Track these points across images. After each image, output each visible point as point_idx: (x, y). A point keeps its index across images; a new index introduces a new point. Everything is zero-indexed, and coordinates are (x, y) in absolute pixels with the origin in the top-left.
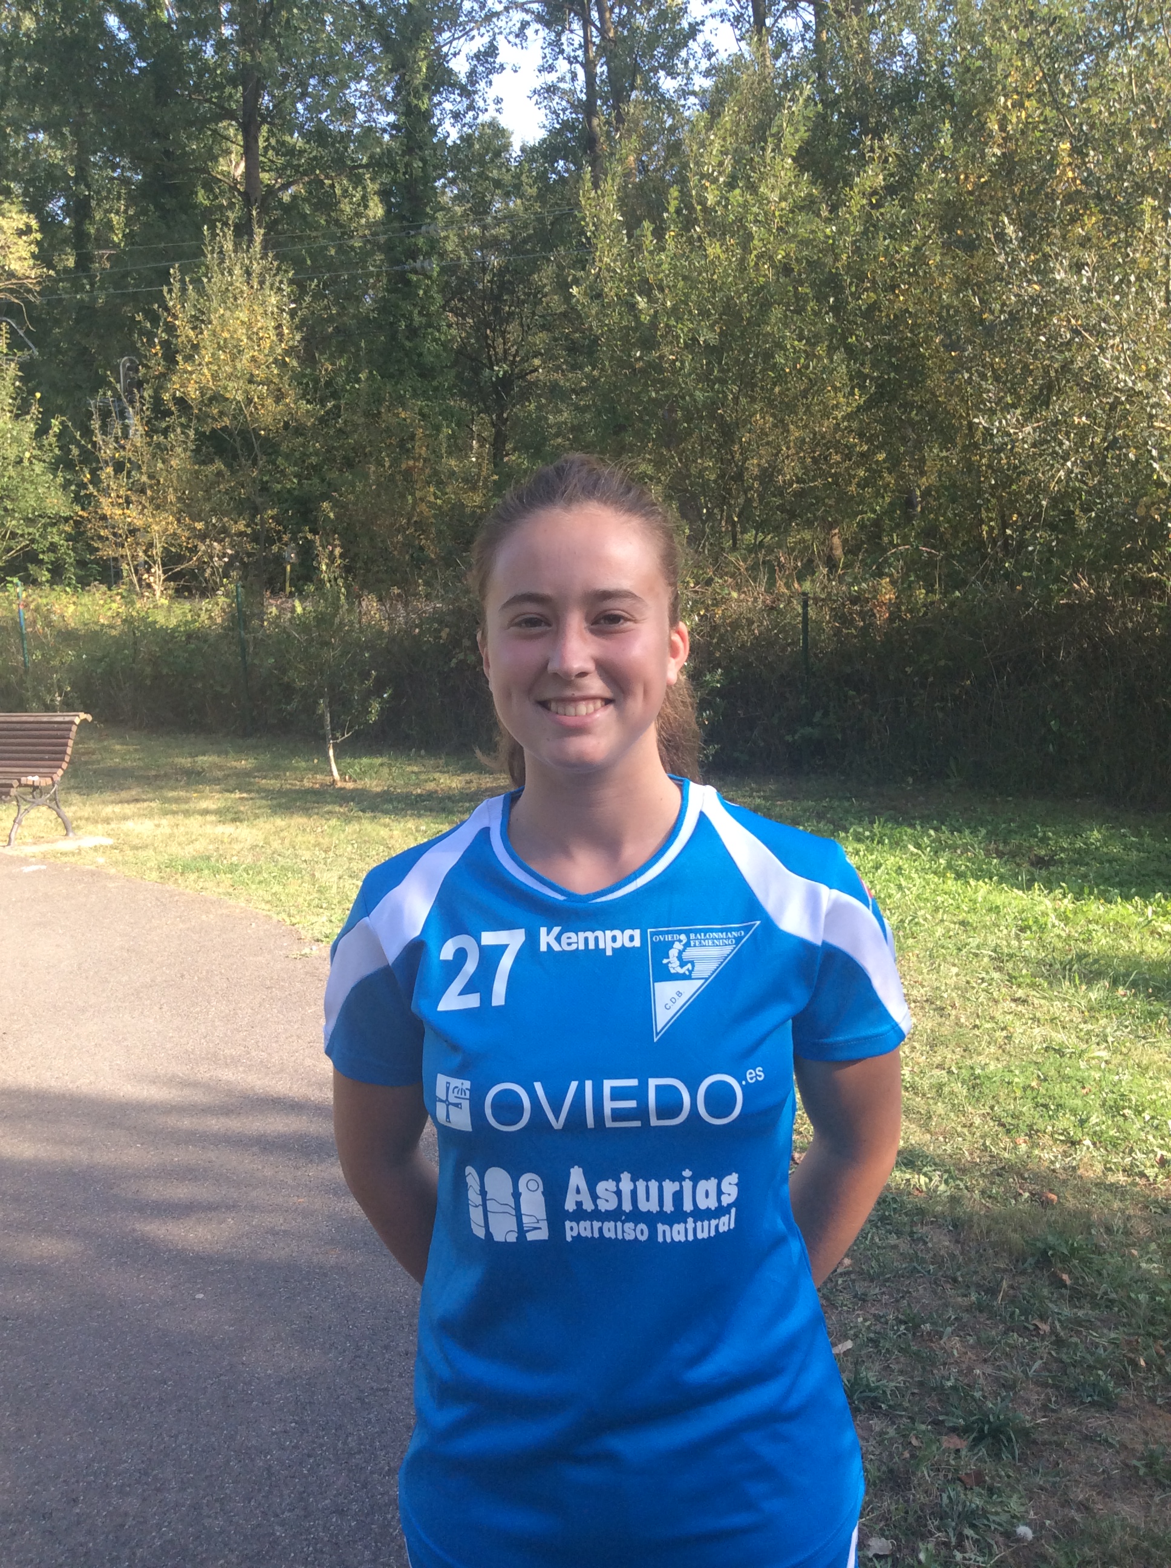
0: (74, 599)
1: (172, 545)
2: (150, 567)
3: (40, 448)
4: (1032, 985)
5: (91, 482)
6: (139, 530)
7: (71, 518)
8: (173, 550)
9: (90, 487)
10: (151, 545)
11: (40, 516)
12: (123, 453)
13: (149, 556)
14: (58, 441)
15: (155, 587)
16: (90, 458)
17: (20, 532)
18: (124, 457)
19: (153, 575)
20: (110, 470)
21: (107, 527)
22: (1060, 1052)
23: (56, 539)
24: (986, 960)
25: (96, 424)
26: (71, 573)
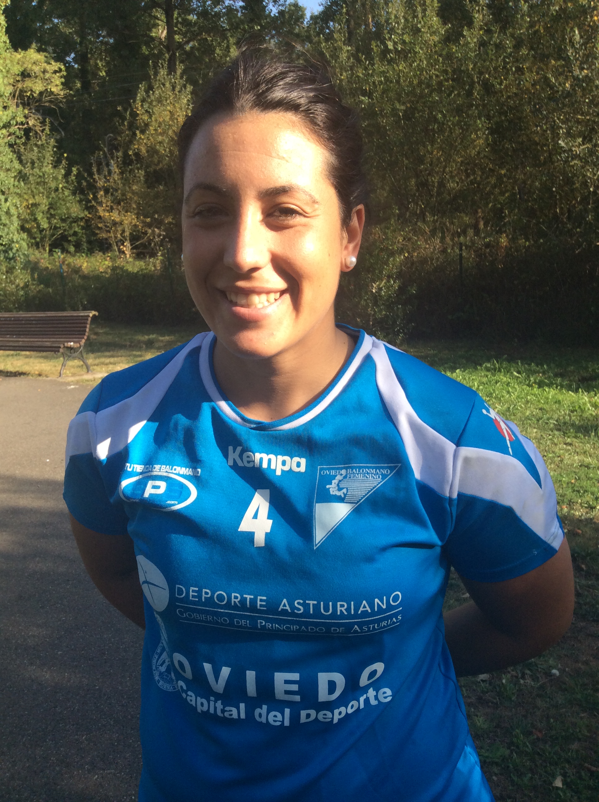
0: (87, 259)
1: (134, 231)
2: (124, 242)
3: (67, 182)
4: (576, 437)
5: (93, 199)
6: (117, 223)
7: (83, 218)
8: (134, 233)
9: (93, 202)
10: (123, 231)
11: (68, 217)
12: (108, 184)
13: (123, 237)
14: (76, 179)
15: (126, 252)
16: (92, 187)
17: (58, 226)
18: (109, 186)
19: (125, 246)
20: (102, 193)
21: (101, 222)
22: (588, 467)
23: (77, 229)
24: (552, 426)
25: (95, 170)
26: (85, 246)
